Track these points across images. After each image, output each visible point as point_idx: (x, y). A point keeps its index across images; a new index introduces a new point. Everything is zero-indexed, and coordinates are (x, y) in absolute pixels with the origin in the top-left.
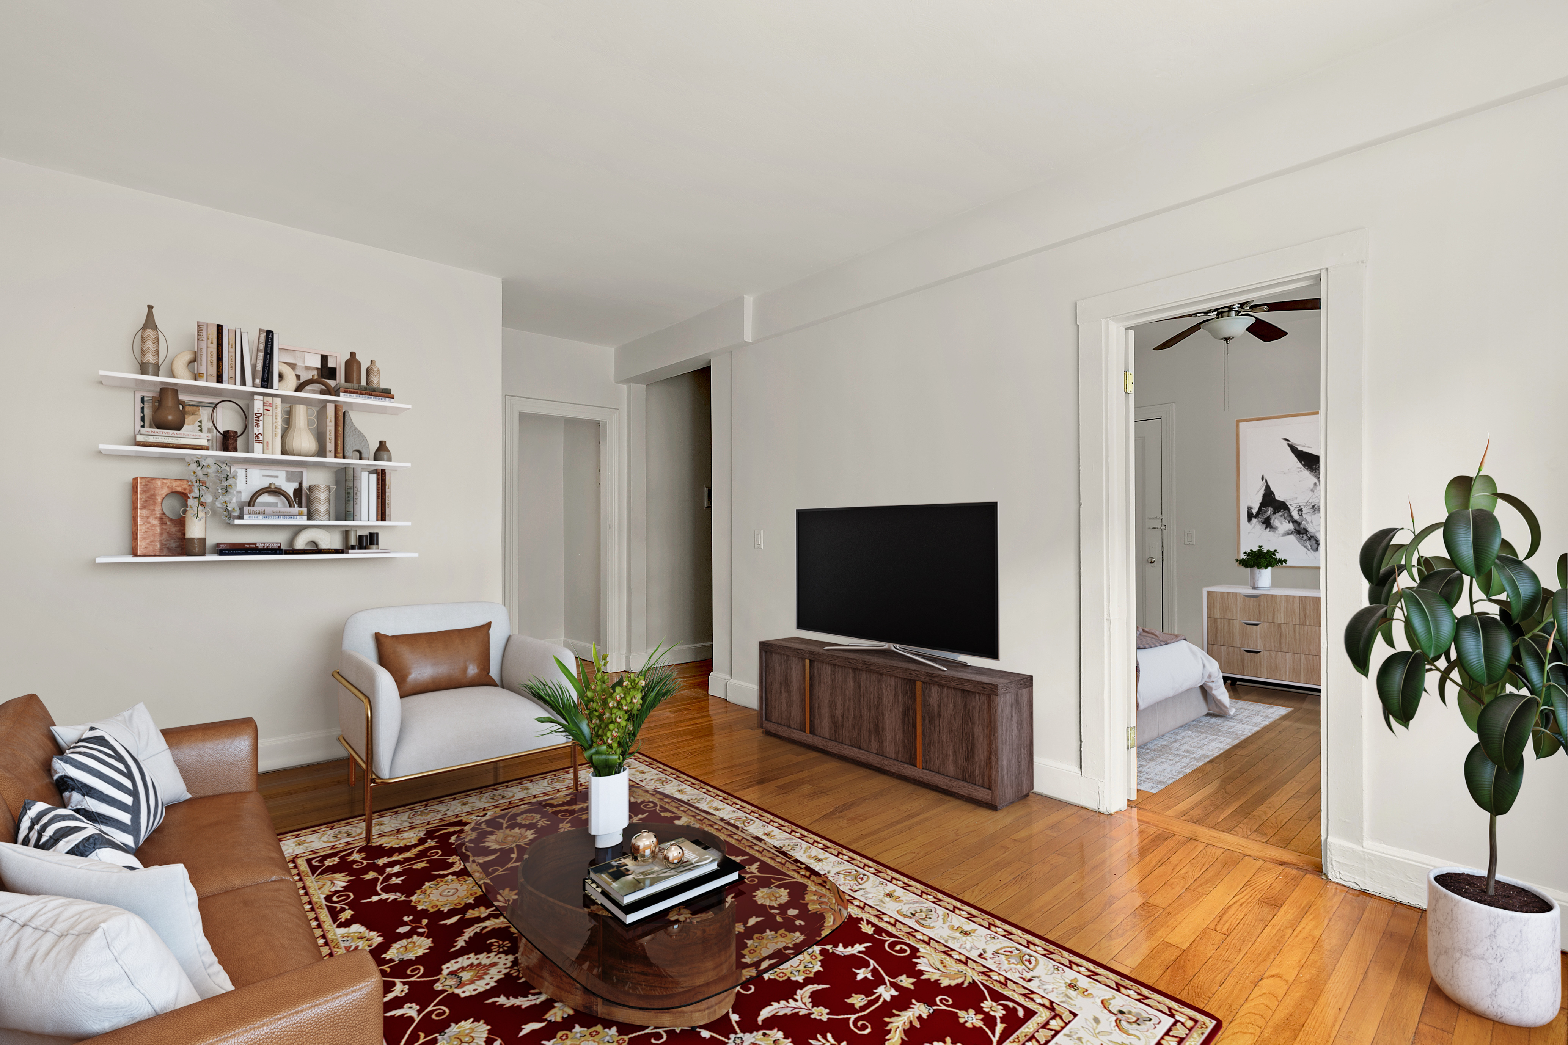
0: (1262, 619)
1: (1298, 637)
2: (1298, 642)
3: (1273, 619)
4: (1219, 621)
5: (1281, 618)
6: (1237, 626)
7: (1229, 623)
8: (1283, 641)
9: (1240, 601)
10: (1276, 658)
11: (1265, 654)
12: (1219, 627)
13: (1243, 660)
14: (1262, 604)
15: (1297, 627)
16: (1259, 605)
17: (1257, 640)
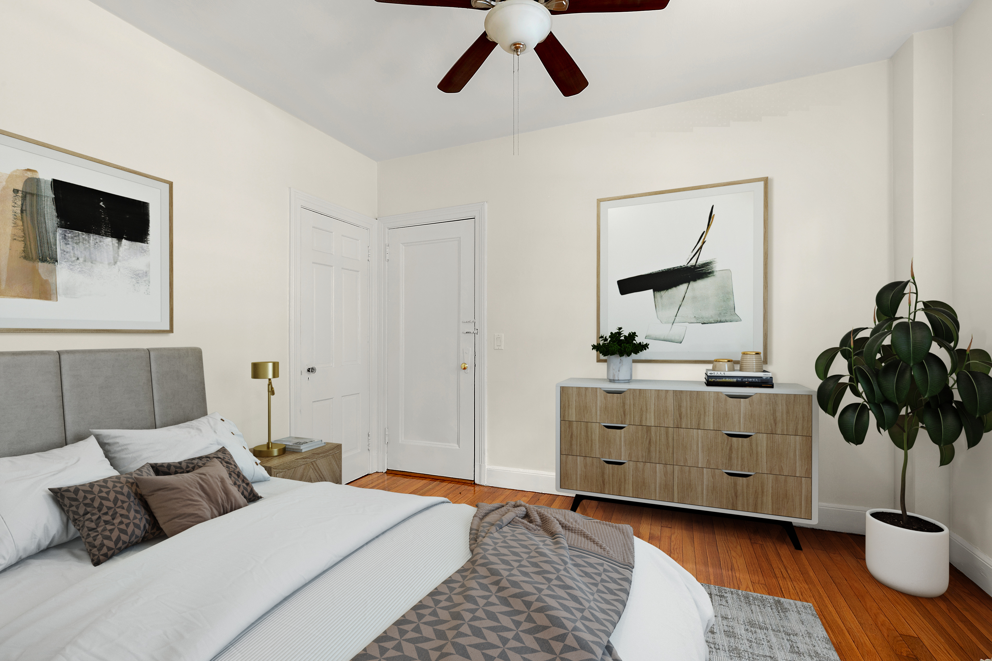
0: (627, 422)
1: (671, 444)
2: (671, 450)
3: (641, 421)
4: (575, 424)
5: (651, 421)
6: (596, 430)
7: (587, 427)
8: (653, 449)
9: (600, 397)
10: (643, 470)
11: (630, 466)
12: (575, 433)
13: (603, 474)
14: (628, 402)
15: (671, 430)
16: (624, 404)
17: (621, 448)
